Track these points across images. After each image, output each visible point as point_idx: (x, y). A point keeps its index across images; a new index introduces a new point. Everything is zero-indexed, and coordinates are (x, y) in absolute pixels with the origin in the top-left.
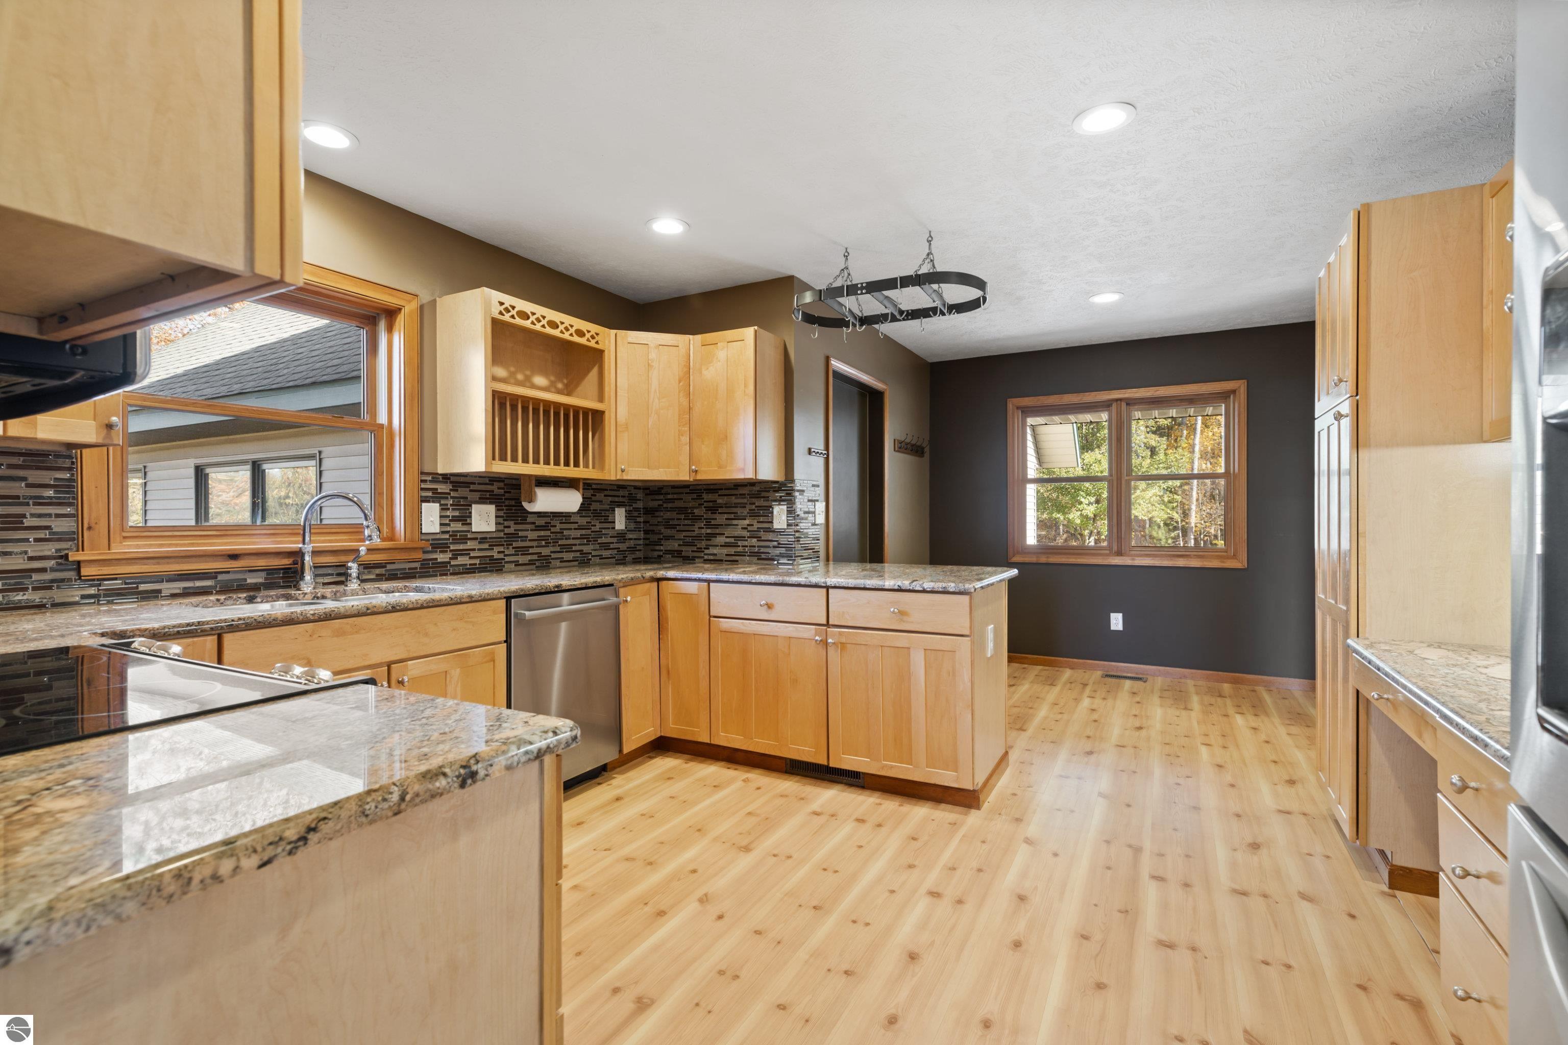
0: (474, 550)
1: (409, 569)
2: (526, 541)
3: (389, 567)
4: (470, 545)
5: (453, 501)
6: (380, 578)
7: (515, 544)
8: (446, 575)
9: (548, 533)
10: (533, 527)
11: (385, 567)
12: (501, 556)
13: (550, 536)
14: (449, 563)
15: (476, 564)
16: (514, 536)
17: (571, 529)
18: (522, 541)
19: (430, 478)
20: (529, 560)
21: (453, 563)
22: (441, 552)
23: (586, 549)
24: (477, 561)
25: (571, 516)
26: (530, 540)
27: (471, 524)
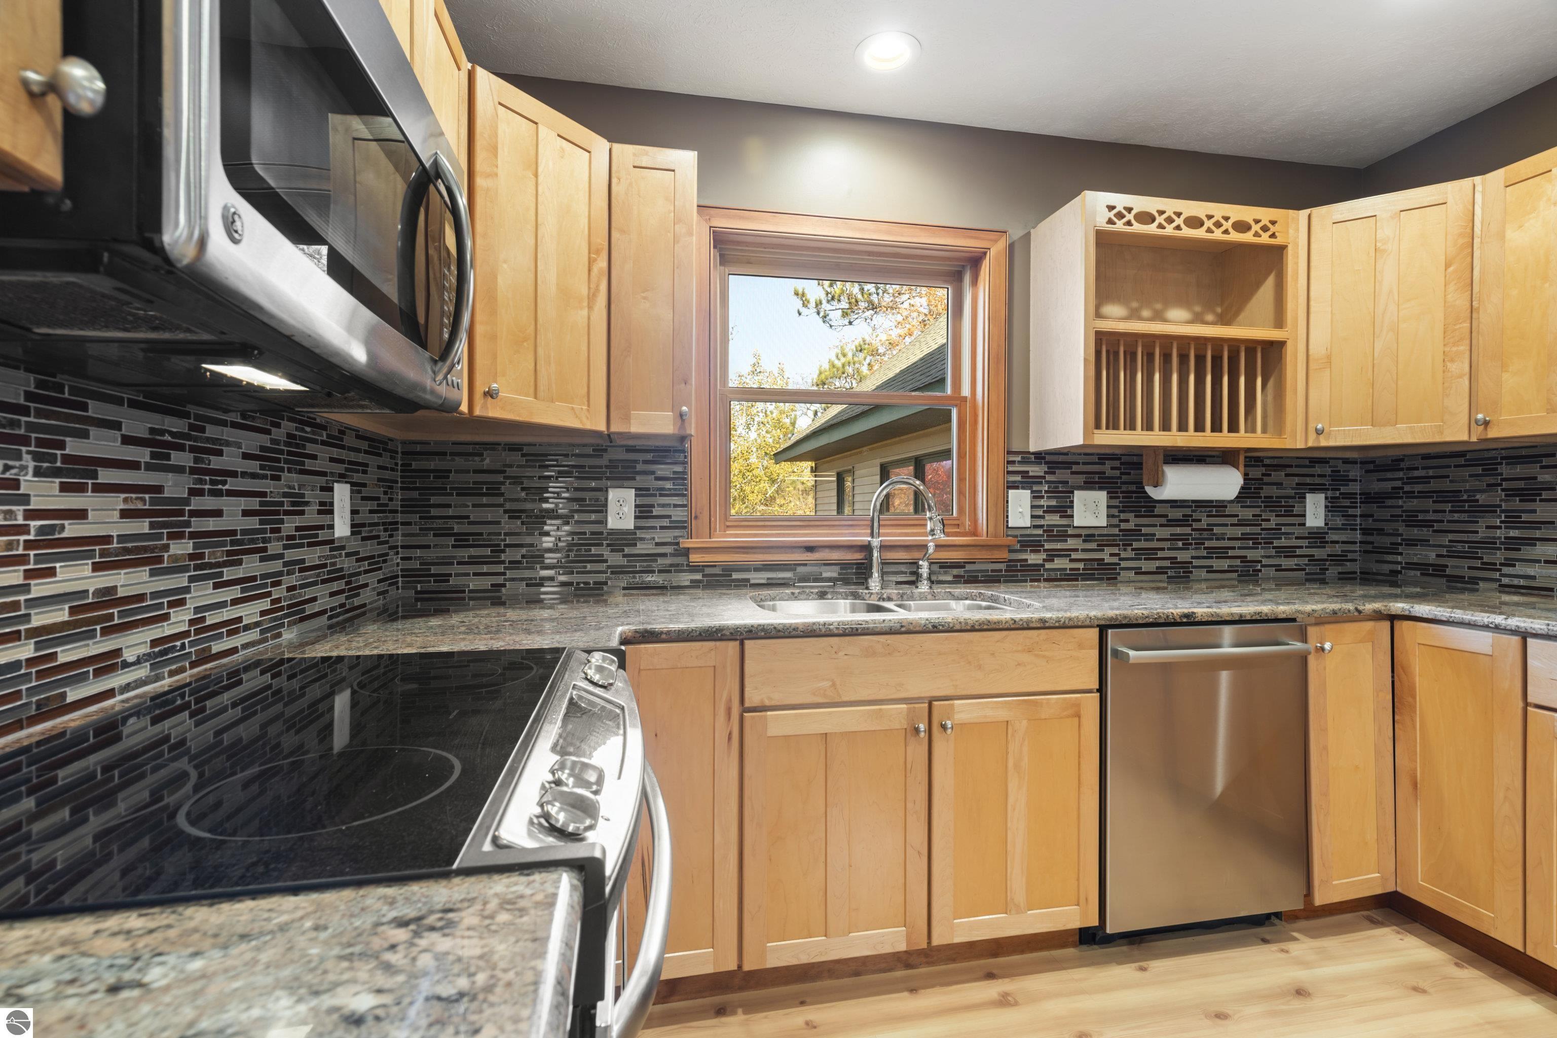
1: (993, 571)
2: (1152, 540)
3: (969, 567)
5: (1049, 487)
6: (958, 580)
7: (1136, 545)
8: (1039, 581)
9: (1188, 530)
10: (1163, 521)
11: (964, 567)
12: (1115, 560)
13: (1191, 535)
14: (1043, 565)
15: (1078, 569)
16: (1135, 533)
17: (1226, 525)
18: (1146, 540)
19: (1018, 458)
20: (1157, 568)
21: (1048, 565)
22: (1032, 551)
23: (1251, 554)
24: (1081, 566)
25: (1226, 507)
26: (1158, 540)
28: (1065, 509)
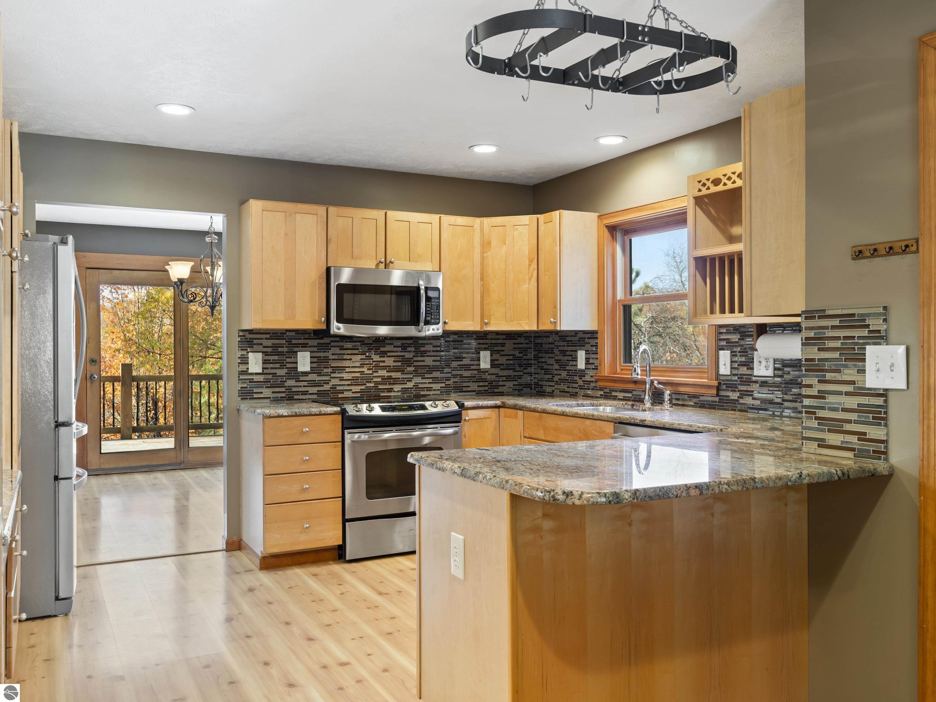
0: (756, 391)
1: (712, 402)
4: (753, 387)
5: (741, 349)
7: (793, 391)
8: (735, 410)
12: (780, 401)
16: (793, 383)
18: (800, 388)
19: (724, 331)
22: (732, 391)
24: (758, 403)
27: (753, 368)
28: (749, 364)
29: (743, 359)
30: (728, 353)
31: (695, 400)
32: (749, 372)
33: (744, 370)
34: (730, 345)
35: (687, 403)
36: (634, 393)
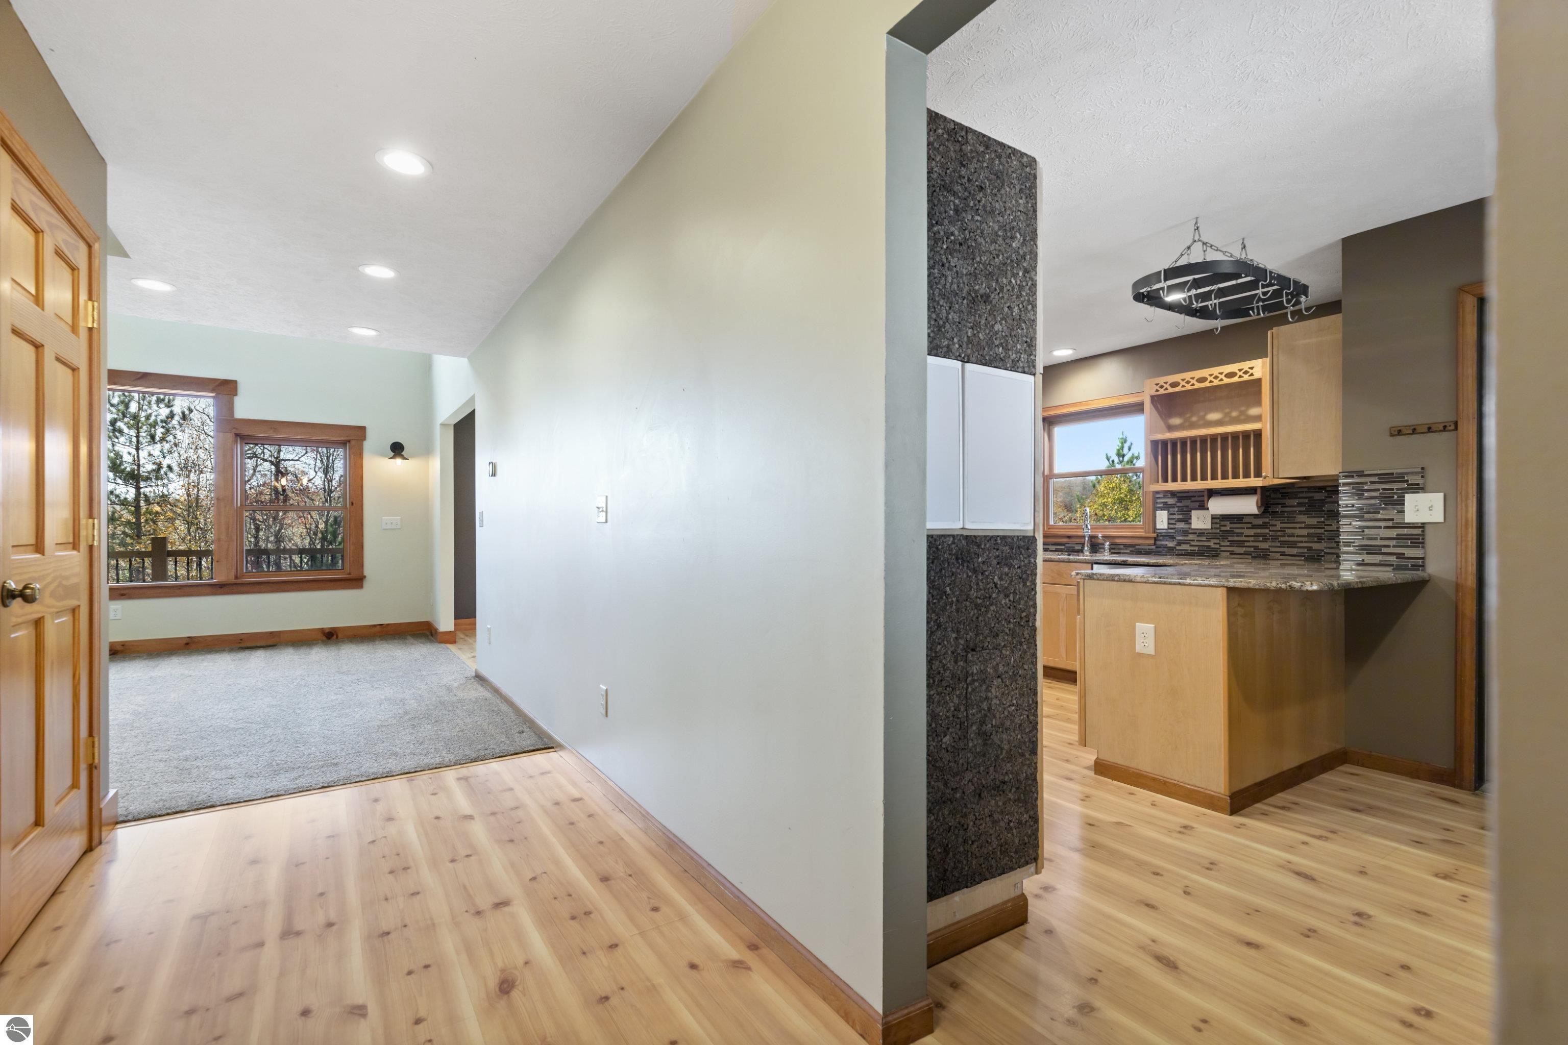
0: (1193, 541)
1: (1148, 549)
4: (1191, 537)
5: (1178, 509)
7: (1230, 538)
8: (1174, 555)
11: (1135, 547)
12: (1217, 546)
14: (1175, 548)
15: (1195, 550)
16: (1231, 532)
18: (1237, 536)
19: (1161, 496)
21: (1178, 548)
22: (1169, 541)
26: (1245, 536)
27: (1191, 523)
28: (1187, 520)
29: (1181, 517)
30: (1166, 512)
31: (1131, 549)
32: (1187, 526)
33: (1181, 525)
34: (1166, 507)
35: (1122, 551)
36: (1067, 545)
